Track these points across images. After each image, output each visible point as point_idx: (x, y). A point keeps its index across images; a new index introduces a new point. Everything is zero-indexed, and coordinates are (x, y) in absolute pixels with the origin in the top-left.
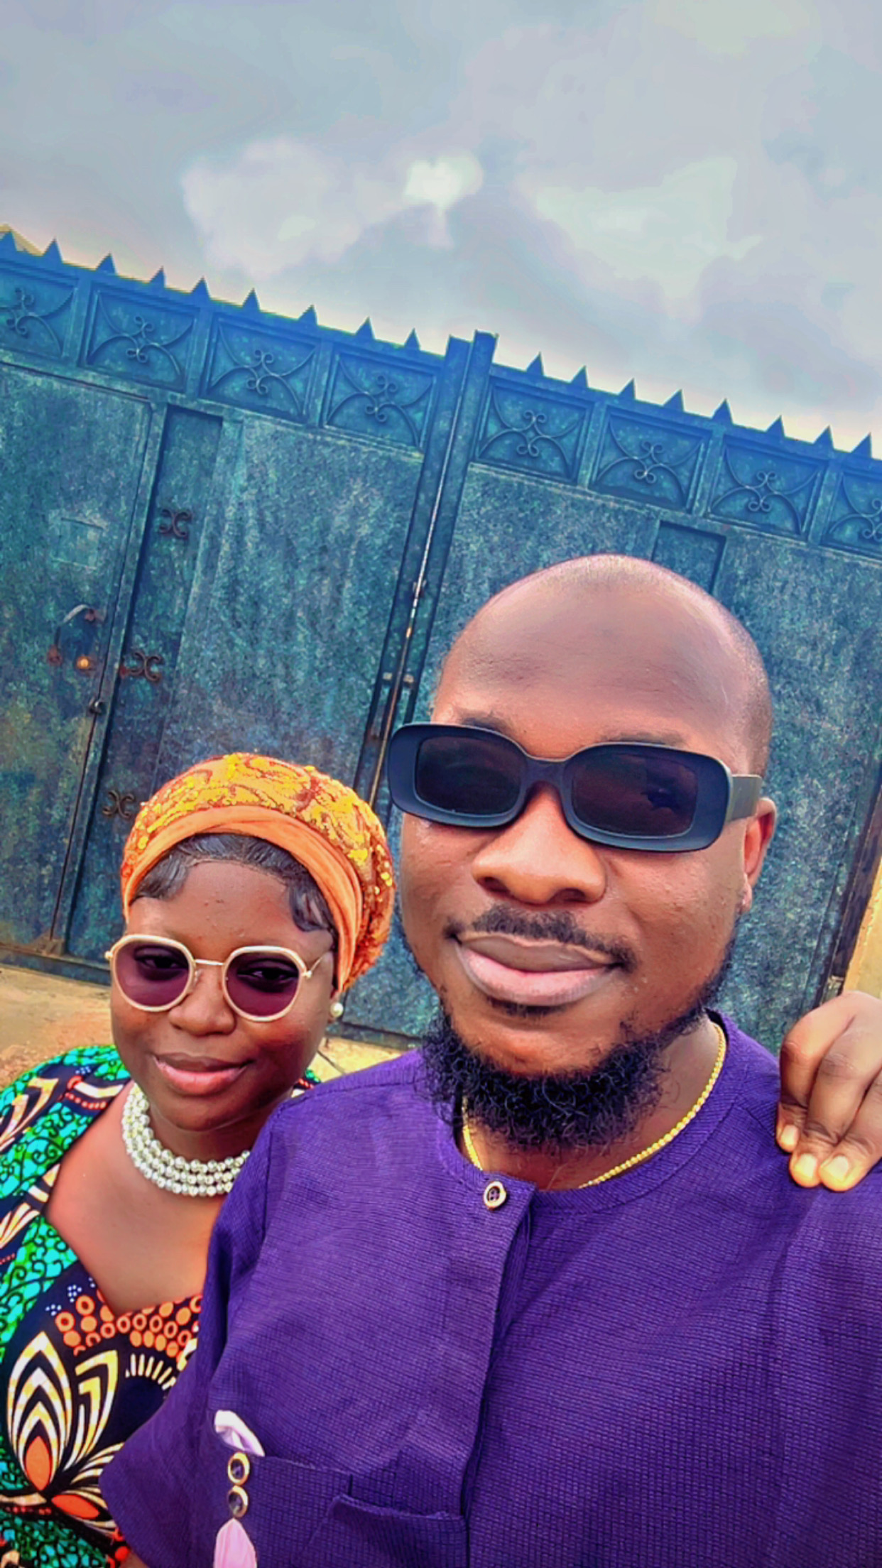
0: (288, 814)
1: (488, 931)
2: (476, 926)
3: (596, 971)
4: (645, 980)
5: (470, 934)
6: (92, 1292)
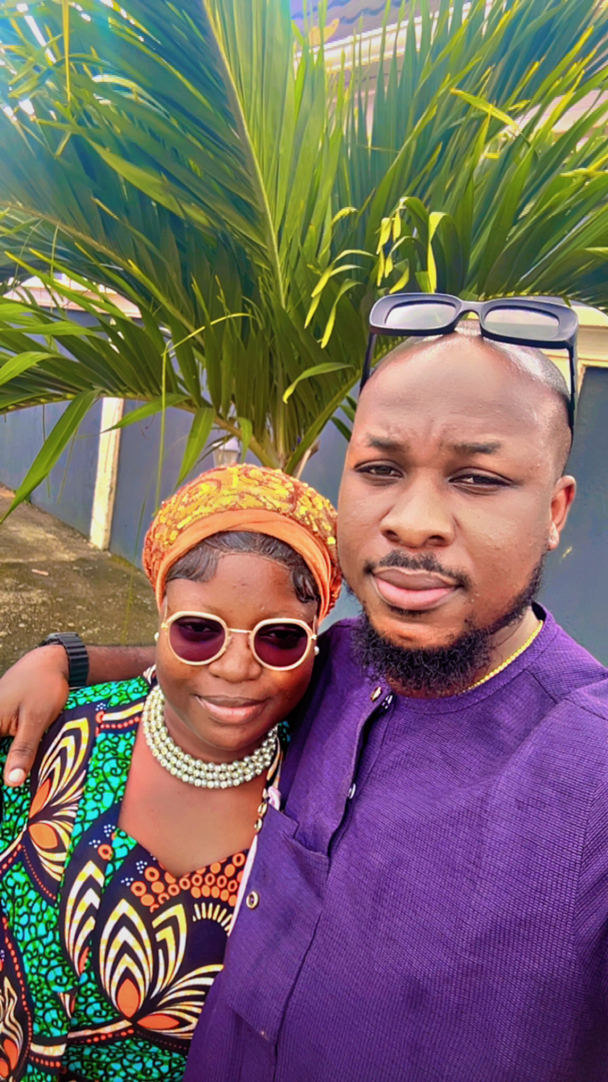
0: (284, 514)
1: (388, 566)
2: (382, 564)
3: (448, 590)
4: (478, 595)
5: (378, 569)
6: (155, 864)
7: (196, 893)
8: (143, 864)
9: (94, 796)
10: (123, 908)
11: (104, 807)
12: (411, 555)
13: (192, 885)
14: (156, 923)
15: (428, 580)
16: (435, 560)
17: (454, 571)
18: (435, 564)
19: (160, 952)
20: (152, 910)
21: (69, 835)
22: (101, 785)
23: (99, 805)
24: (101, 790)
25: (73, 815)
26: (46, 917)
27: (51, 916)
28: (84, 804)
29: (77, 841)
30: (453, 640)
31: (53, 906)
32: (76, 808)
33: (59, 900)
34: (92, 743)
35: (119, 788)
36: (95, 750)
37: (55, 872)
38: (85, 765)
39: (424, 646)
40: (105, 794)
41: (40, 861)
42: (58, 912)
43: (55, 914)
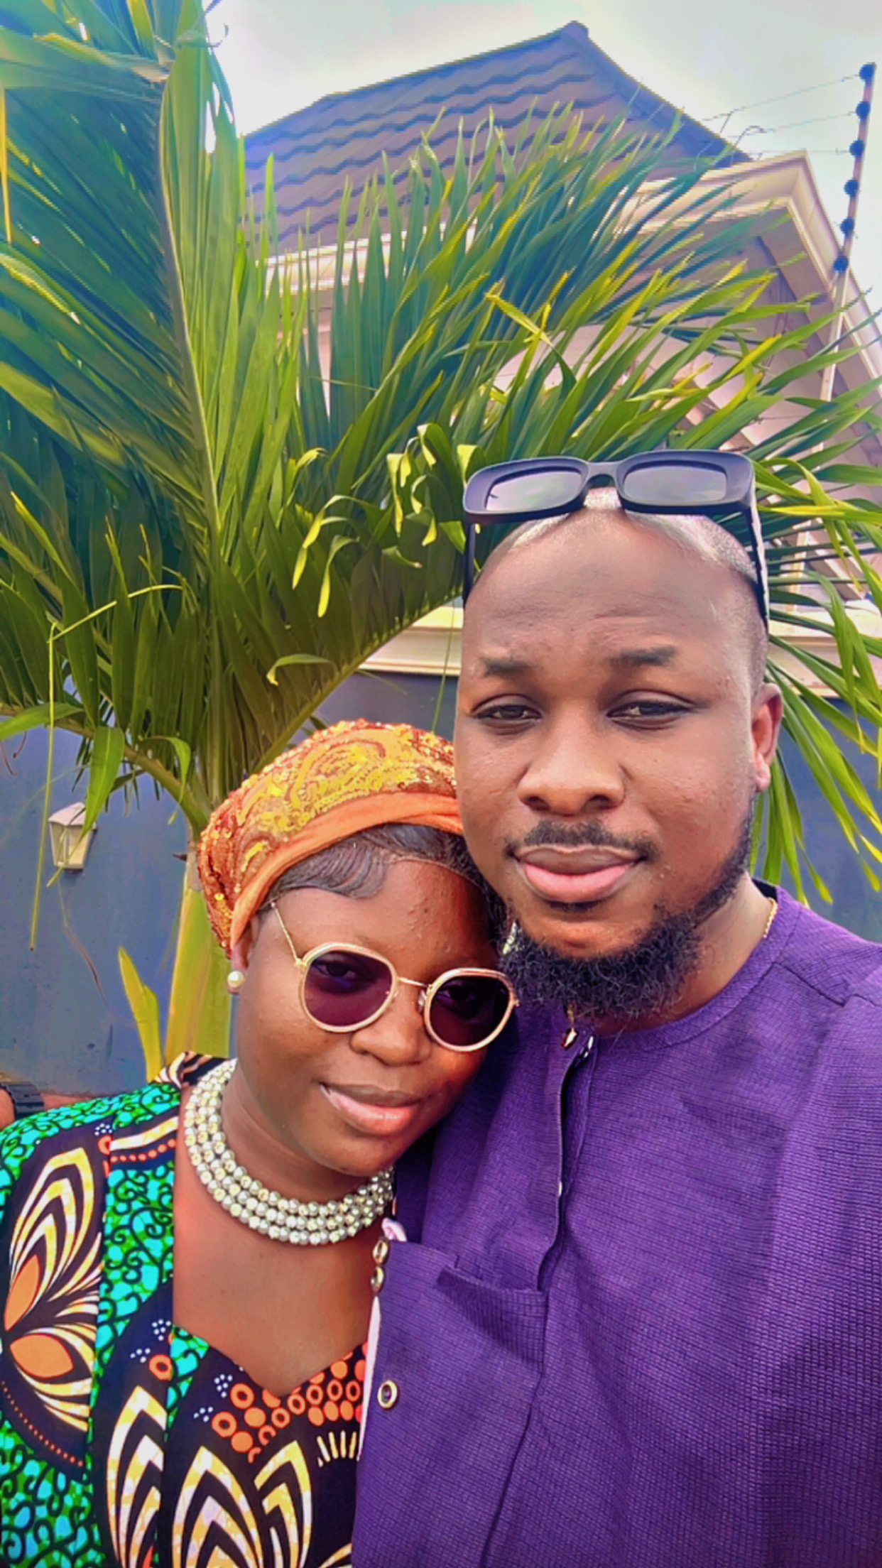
1: (537, 844)
2: (527, 842)
3: (626, 867)
4: (669, 867)
5: (523, 850)
6: (243, 1378)
7: (316, 1417)
8: (226, 1381)
9: (125, 1274)
10: (205, 1462)
11: (145, 1291)
12: (568, 825)
13: (308, 1405)
14: (260, 1481)
15: (596, 857)
16: (602, 828)
17: (631, 840)
18: (603, 833)
19: (273, 1532)
20: (251, 1459)
21: (91, 1344)
22: (134, 1255)
23: (137, 1288)
24: (135, 1263)
25: (93, 1310)
26: (69, 1501)
27: (78, 1499)
28: (108, 1291)
29: (107, 1356)
30: (641, 936)
31: (79, 1480)
32: (95, 1298)
33: (89, 1466)
34: (102, 1188)
35: (164, 1257)
36: (110, 1199)
37: (75, 1416)
38: (97, 1225)
39: (602, 951)
40: (144, 1269)
41: (42, 1403)
42: (90, 1489)
43: (85, 1493)
